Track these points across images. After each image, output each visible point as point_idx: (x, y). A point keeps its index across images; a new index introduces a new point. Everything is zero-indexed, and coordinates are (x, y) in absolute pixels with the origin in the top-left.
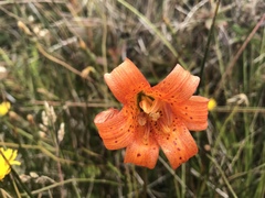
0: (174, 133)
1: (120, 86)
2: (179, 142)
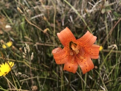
0: (85, 59)
1: (63, 38)
2: (86, 63)
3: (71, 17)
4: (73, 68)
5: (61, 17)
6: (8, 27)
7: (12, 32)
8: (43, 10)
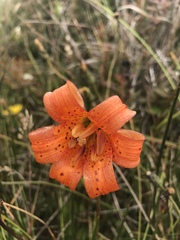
0: (100, 163)
2: (100, 172)
3: (152, 71)
4: (69, 178)
5: (132, 70)
6: (28, 77)
7: (33, 89)
8: (97, 52)
